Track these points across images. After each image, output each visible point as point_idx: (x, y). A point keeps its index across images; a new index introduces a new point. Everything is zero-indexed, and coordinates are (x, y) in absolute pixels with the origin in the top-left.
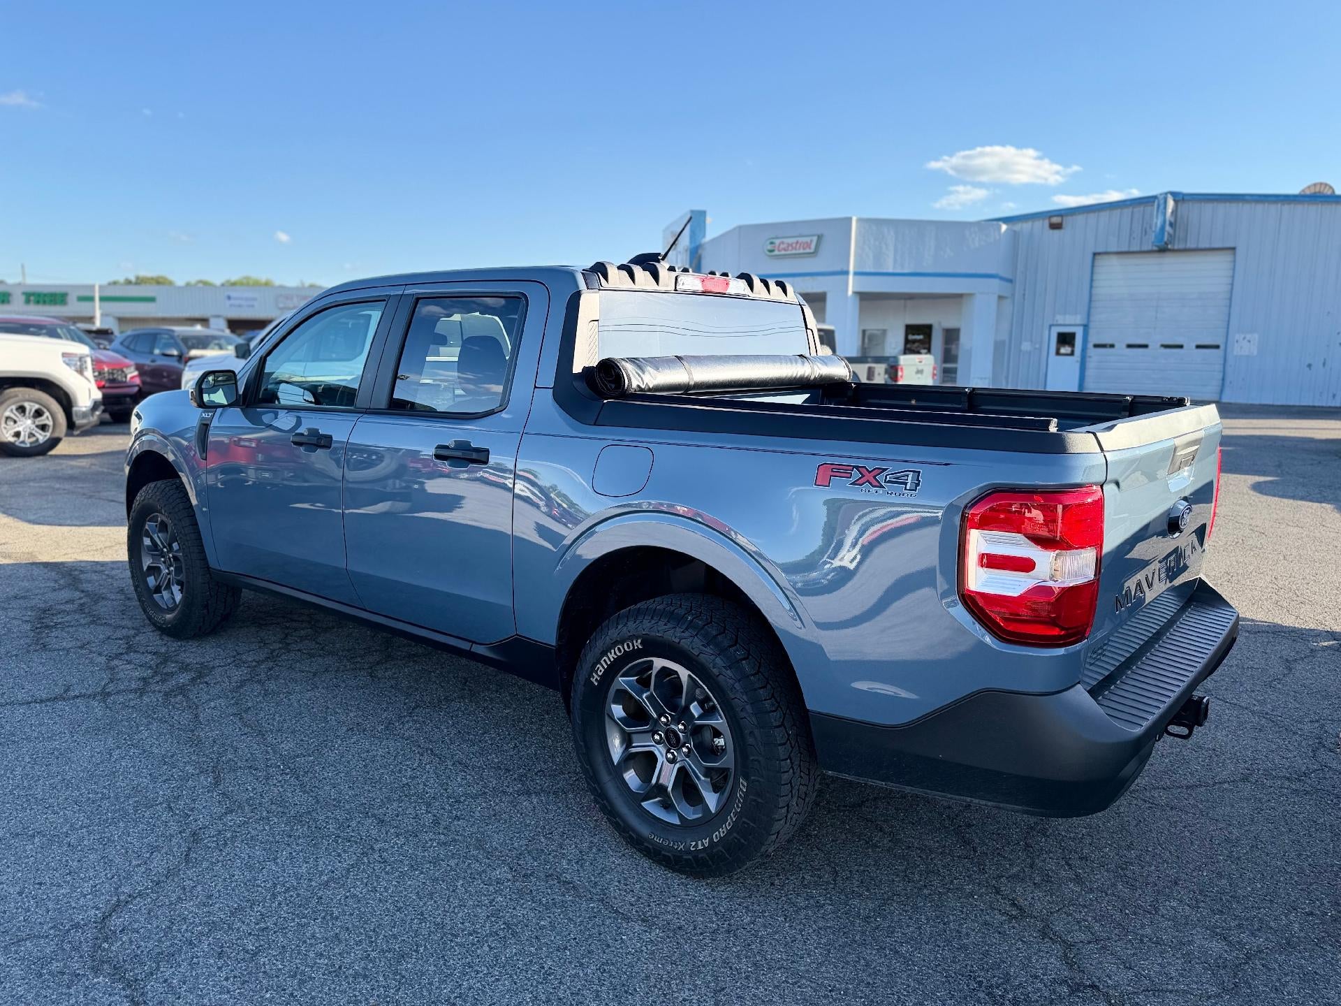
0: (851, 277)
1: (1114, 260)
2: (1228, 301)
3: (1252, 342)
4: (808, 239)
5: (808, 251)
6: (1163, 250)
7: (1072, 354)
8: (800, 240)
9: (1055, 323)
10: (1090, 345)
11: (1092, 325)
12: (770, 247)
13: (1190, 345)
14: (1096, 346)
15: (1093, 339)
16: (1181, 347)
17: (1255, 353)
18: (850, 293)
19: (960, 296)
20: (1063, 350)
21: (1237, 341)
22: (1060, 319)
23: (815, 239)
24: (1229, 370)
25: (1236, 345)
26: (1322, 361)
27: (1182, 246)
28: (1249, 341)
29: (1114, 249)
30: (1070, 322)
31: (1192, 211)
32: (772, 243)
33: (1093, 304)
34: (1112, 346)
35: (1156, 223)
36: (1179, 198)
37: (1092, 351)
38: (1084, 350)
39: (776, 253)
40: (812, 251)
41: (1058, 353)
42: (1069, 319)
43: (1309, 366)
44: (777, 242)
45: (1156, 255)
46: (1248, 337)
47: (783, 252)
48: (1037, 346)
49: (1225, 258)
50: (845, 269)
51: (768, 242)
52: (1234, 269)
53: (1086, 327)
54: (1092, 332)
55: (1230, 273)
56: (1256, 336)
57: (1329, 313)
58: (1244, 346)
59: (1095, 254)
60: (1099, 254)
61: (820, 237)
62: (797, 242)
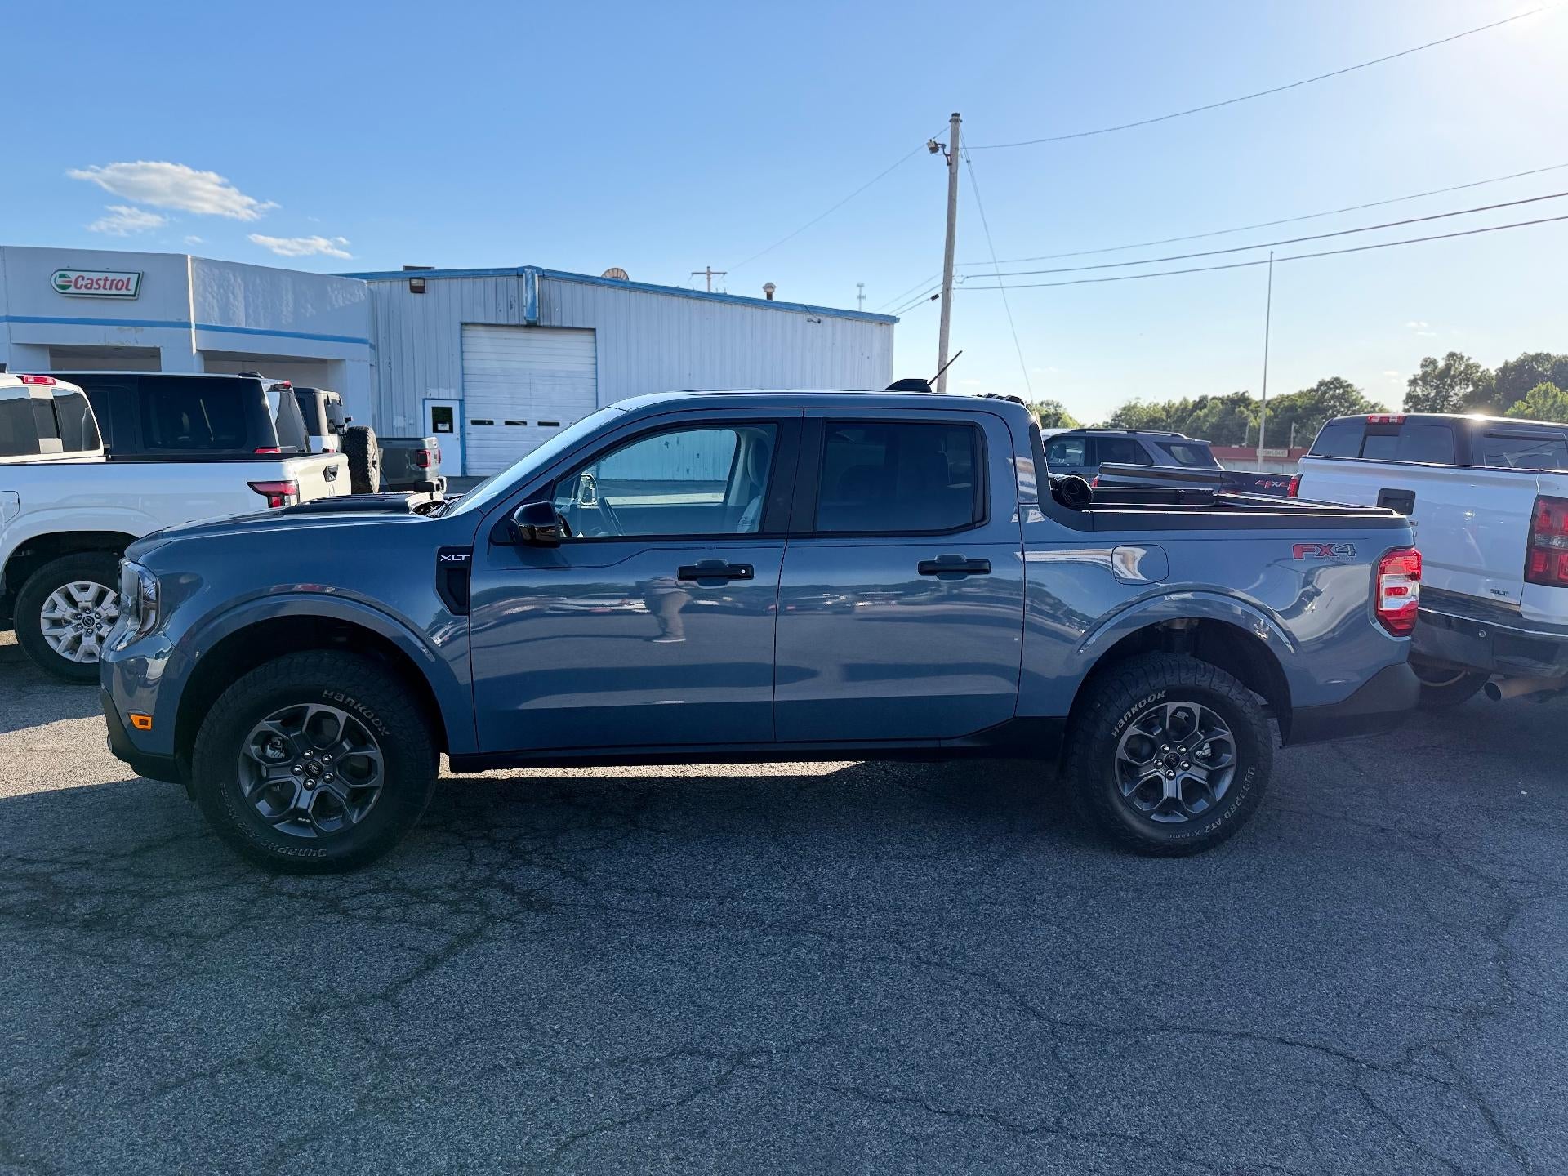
0: (193, 330)
1: (482, 332)
2: (595, 380)
4: (124, 277)
5: (124, 292)
6: (531, 326)
7: (451, 430)
8: (111, 276)
9: (428, 397)
10: (468, 422)
11: (467, 400)
12: (60, 281)
13: (564, 423)
14: (474, 422)
15: (471, 415)
16: (558, 424)
18: (194, 351)
19: (324, 361)
20: (440, 427)
22: (434, 393)
23: (134, 278)
27: (547, 323)
29: (482, 321)
30: (447, 397)
31: (554, 287)
32: (62, 276)
33: (467, 378)
34: (491, 423)
35: (527, 298)
36: (544, 275)
37: (470, 428)
38: (462, 427)
39: (72, 290)
40: (132, 293)
41: (436, 430)
42: (444, 393)
44: (73, 276)
45: (523, 330)
47: (84, 291)
48: (412, 422)
49: (587, 338)
50: (185, 320)
51: (58, 274)
52: (596, 350)
53: (462, 402)
54: (468, 407)
55: (593, 354)
59: (462, 324)
60: (467, 324)
61: (140, 276)
62: (106, 279)
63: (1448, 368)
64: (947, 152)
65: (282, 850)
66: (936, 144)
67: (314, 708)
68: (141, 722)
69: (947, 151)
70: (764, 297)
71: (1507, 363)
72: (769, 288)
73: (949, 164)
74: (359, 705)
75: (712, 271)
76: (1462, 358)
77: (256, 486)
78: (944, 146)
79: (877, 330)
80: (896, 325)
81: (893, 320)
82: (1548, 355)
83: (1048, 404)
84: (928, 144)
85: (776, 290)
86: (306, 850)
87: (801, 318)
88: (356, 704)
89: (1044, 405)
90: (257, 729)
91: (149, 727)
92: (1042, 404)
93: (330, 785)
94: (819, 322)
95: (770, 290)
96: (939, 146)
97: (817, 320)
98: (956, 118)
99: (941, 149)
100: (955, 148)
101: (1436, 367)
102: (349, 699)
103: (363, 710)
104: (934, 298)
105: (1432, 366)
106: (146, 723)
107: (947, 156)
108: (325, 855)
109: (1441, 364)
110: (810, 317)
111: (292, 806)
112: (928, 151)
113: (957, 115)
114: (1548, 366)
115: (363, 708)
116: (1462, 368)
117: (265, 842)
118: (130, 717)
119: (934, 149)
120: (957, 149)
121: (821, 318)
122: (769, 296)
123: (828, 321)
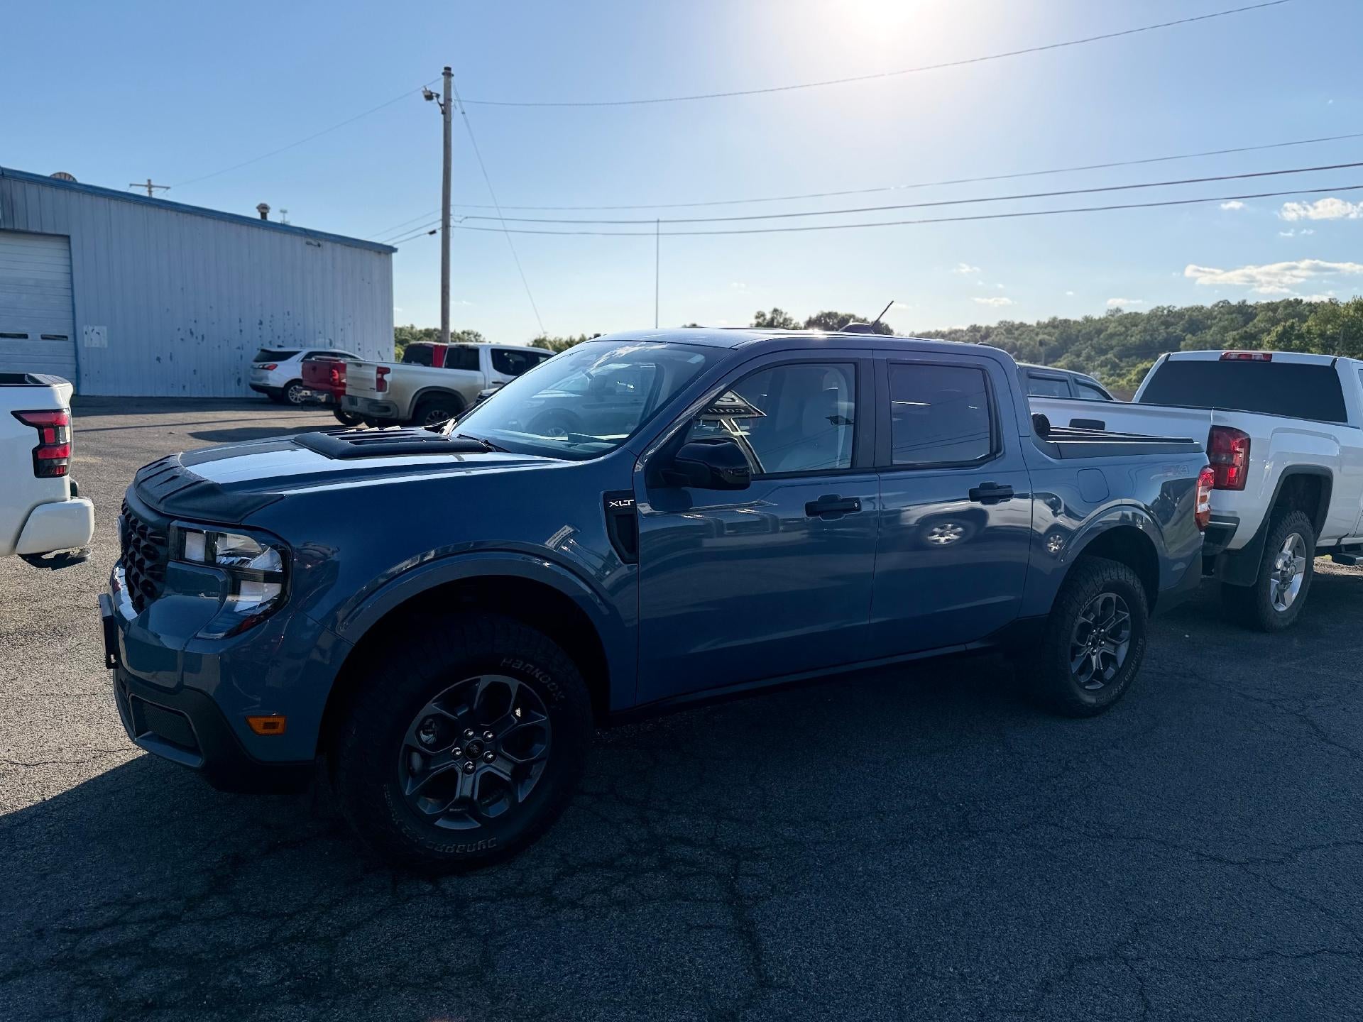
2: (69, 291)
3: (101, 334)
13: (35, 335)
16: (25, 336)
17: (106, 346)
21: (86, 333)
24: (83, 362)
25: (85, 336)
26: (169, 355)
28: (99, 333)
43: (158, 359)
46: (97, 329)
49: (59, 245)
52: (71, 258)
56: (105, 328)
57: (168, 310)
58: (94, 338)
63: (773, 319)
64: (442, 102)
65: (450, 850)
66: (432, 93)
67: (485, 681)
68: (267, 726)
69: (441, 100)
70: (258, 216)
71: (810, 318)
72: (263, 209)
73: (443, 113)
74: (537, 670)
75: (153, 183)
76: (782, 313)
77: (23, 416)
78: (438, 96)
79: (374, 259)
80: (394, 255)
81: (391, 250)
82: (836, 313)
83: (469, 334)
84: (424, 92)
85: (270, 211)
86: (474, 845)
87: (299, 241)
88: (534, 669)
89: (466, 334)
90: (422, 713)
91: (279, 730)
92: (463, 333)
93: (492, 764)
94: (319, 246)
95: (264, 211)
96: (434, 95)
97: (316, 244)
98: (448, 71)
99: (435, 98)
100: (448, 99)
101: (765, 319)
102: (528, 665)
103: (540, 676)
104: (433, 232)
105: (762, 318)
106: (274, 725)
107: (441, 105)
108: (495, 845)
109: (768, 316)
110: (310, 240)
111: (457, 795)
112: (423, 99)
113: (448, 69)
114: (835, 321)
115: (540, 673)
116: (781, 320)
117: (431, 844)
118: (248, 722)
119: (429, 97)
120: (450, 100)
121: (321, 243)
122: (264, 215)
123: (328, 245)
